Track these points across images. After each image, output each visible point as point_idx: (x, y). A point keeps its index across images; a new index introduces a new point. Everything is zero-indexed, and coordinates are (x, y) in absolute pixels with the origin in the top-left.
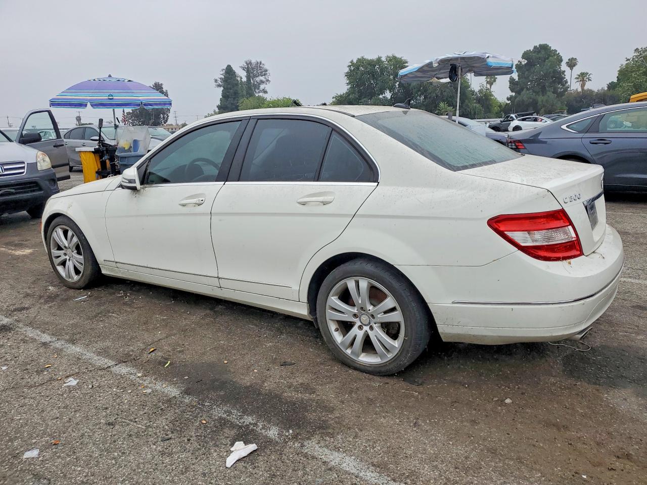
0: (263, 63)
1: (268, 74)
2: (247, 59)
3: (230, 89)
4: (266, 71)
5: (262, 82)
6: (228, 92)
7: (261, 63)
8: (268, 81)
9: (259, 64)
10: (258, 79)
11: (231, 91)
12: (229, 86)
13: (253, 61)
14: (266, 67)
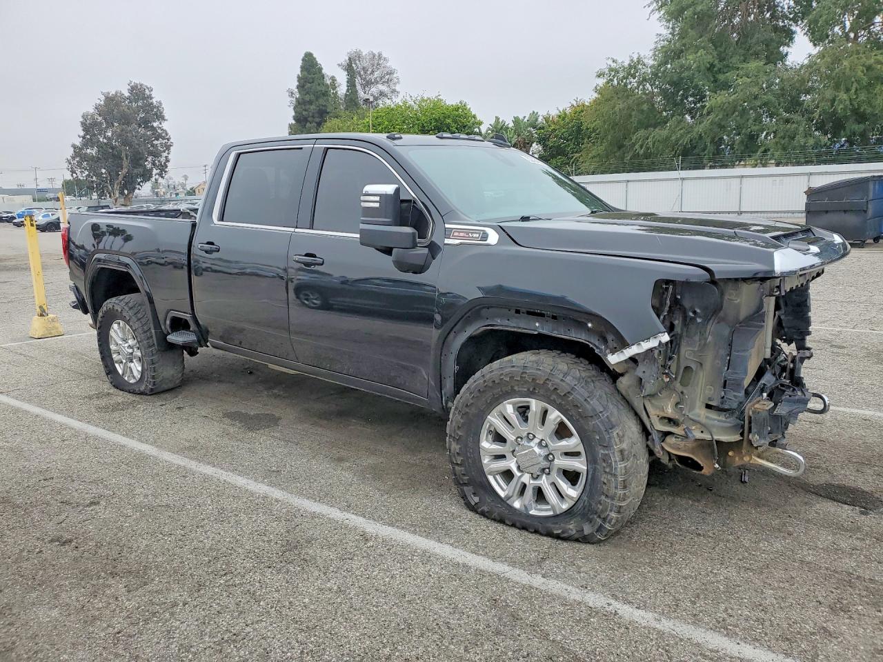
0: (384, 55)
1: (395, 80)
2: (352, 48)
3: (310, 102)
4: (391, 73)
5: (382, 94)
6: (305, 110)
7: (380, 55)
8: (394, 91)
9: (377, 59)
10: (374, 90)
11: (312, 107)
12: (307, 98)
13: (365, 52)
14: (392, 64)
